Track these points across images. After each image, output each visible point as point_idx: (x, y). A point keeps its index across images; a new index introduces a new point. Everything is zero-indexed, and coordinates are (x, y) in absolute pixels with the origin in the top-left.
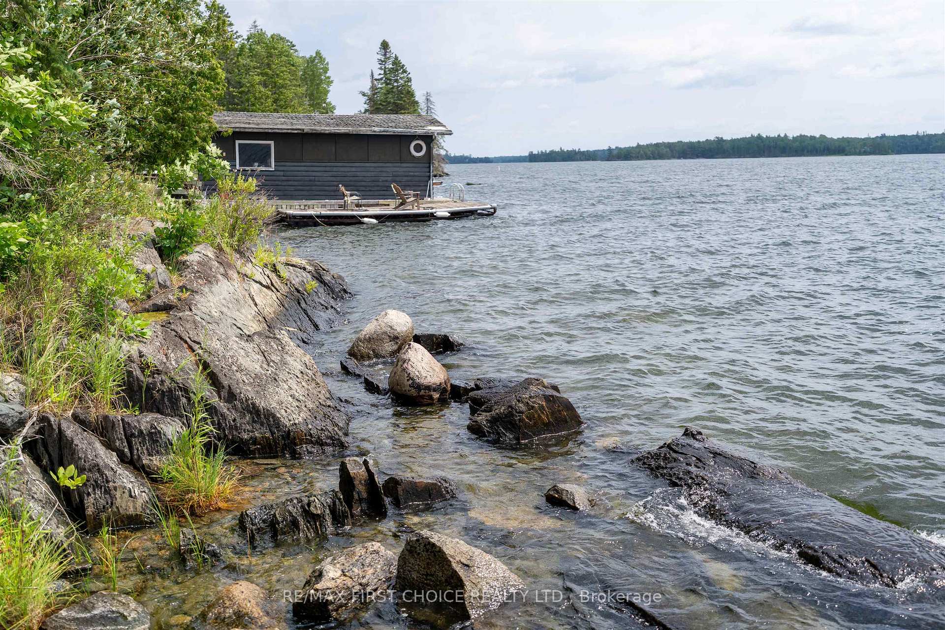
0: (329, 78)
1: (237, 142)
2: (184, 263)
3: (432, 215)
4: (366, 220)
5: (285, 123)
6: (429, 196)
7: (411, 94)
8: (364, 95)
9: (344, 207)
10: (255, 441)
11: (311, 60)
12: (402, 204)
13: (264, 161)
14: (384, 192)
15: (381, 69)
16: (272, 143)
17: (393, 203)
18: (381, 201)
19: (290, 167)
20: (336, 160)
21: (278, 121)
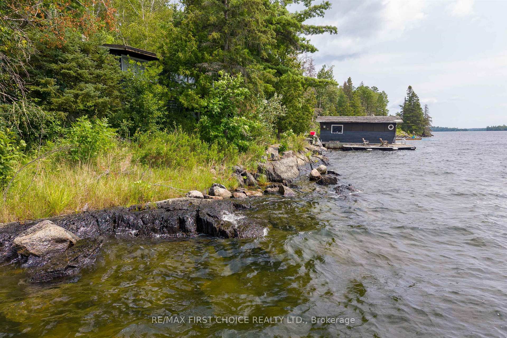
0: (387, 100)
1: (332, 125)
2: (284, 153)
3: (392, 149)
4: (368, 149)
5: (348, 120)
6: (394, 143)
7: (419, 105)
8: (401, 106)
9: (364, 145)
10: (277, 180)
11: (381, 94)
12: (382, 145)
13: (340, 131)
14: (378, 141)
15: (408, 96)
16: (343, 125)
17: (380, 144)
18: (376, 144)
19: (348, 133)
20: (363, 131)
21: (345, 119)
